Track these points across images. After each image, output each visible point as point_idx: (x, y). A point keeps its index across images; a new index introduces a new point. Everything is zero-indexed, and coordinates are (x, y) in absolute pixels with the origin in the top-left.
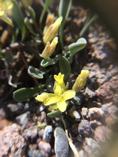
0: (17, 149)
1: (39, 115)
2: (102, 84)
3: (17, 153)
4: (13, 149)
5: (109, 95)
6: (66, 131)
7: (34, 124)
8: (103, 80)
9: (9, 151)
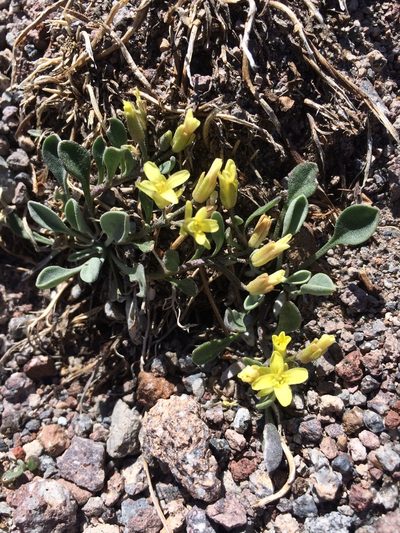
0: (199, 440)
1: (225, 384)
2: (347, 353)
3: (200, 444)
4: (194, 439)
5: (356, 375)
6: (280, 427)
7: (213, 397)
8: (350, 346)
9: (190, 441)
